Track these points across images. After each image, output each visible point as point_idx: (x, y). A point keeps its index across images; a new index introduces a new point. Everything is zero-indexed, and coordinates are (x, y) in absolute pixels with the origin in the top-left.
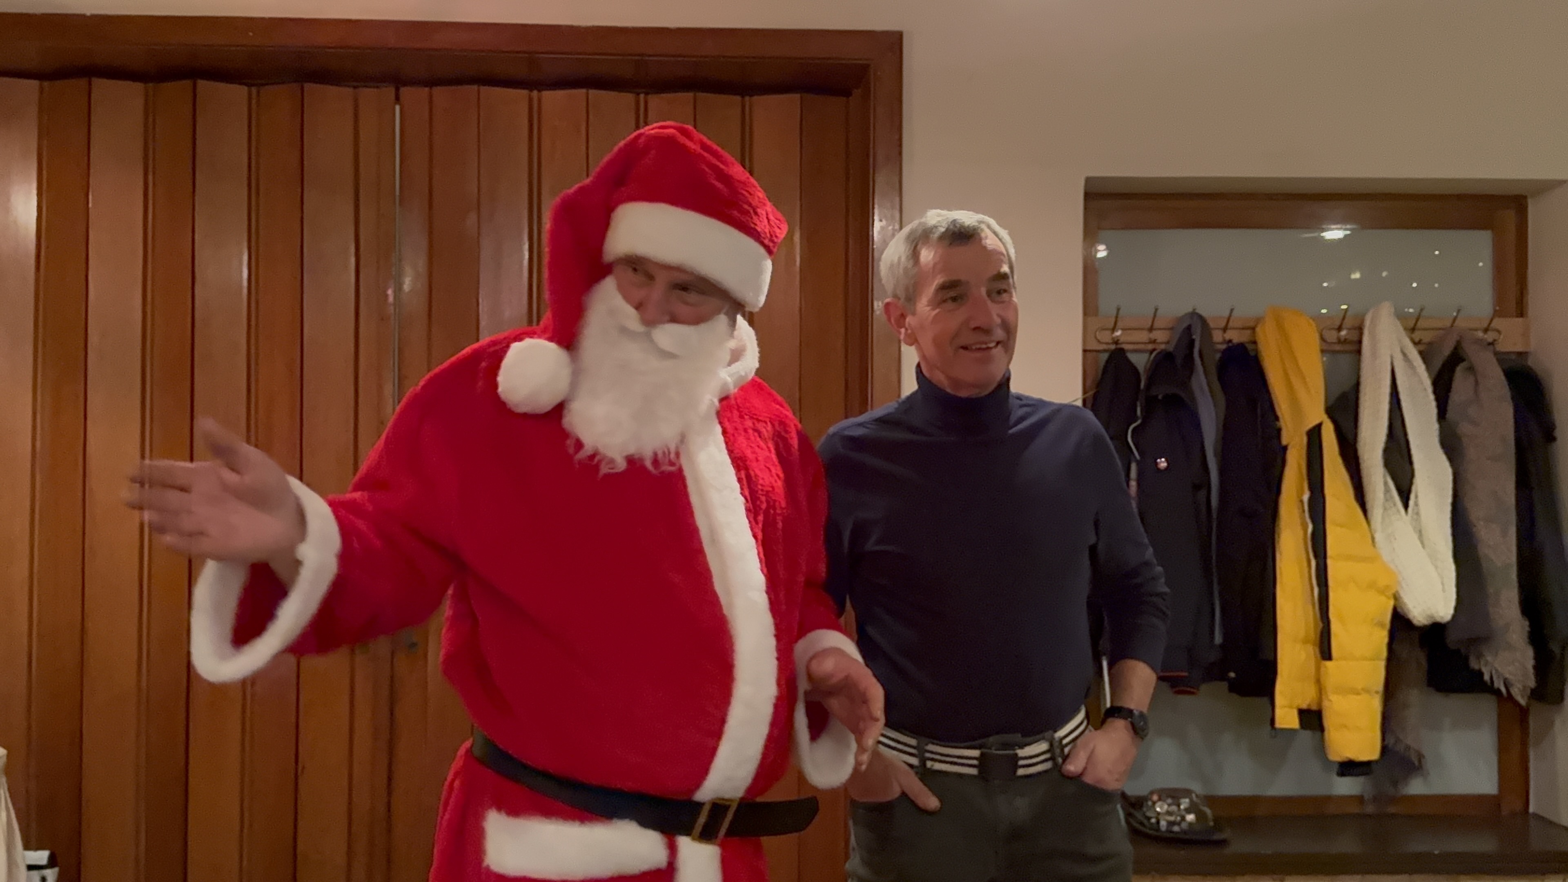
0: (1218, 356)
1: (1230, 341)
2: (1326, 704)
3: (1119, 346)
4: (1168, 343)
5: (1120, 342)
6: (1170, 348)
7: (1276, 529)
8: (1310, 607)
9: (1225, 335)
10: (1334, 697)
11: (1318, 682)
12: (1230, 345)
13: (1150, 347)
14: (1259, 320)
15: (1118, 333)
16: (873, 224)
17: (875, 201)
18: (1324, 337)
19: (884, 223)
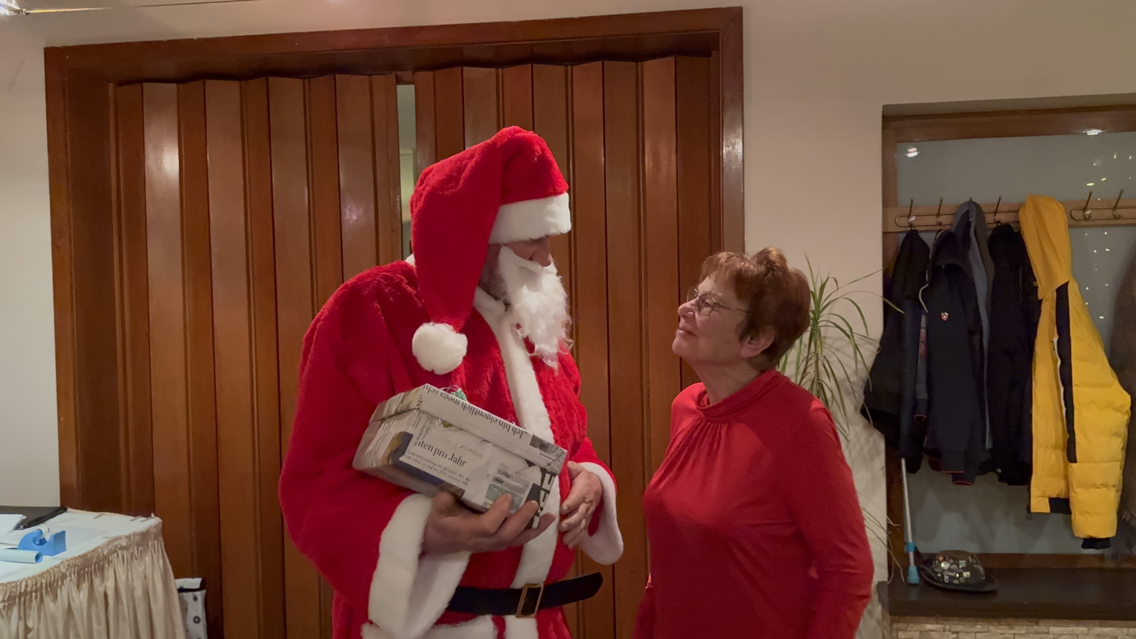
0: (989, 233)
1: (999, 222)
2: (1072, 494)
3: (913, 229)
4: (951, 225)
5: (913, 225)
6: (953, 230)
7: (1033, 363)
8: (1060, 421)
9: (995, 218)
10: (1078, 490)
11: (1066, 478)
12: (999, 224)
13: (938, 228)
14: (1022, 205)
15: (913, 218)
16: (723, 150)
17: (724, 132)
18: (1073, 216)
19: (730, 148)
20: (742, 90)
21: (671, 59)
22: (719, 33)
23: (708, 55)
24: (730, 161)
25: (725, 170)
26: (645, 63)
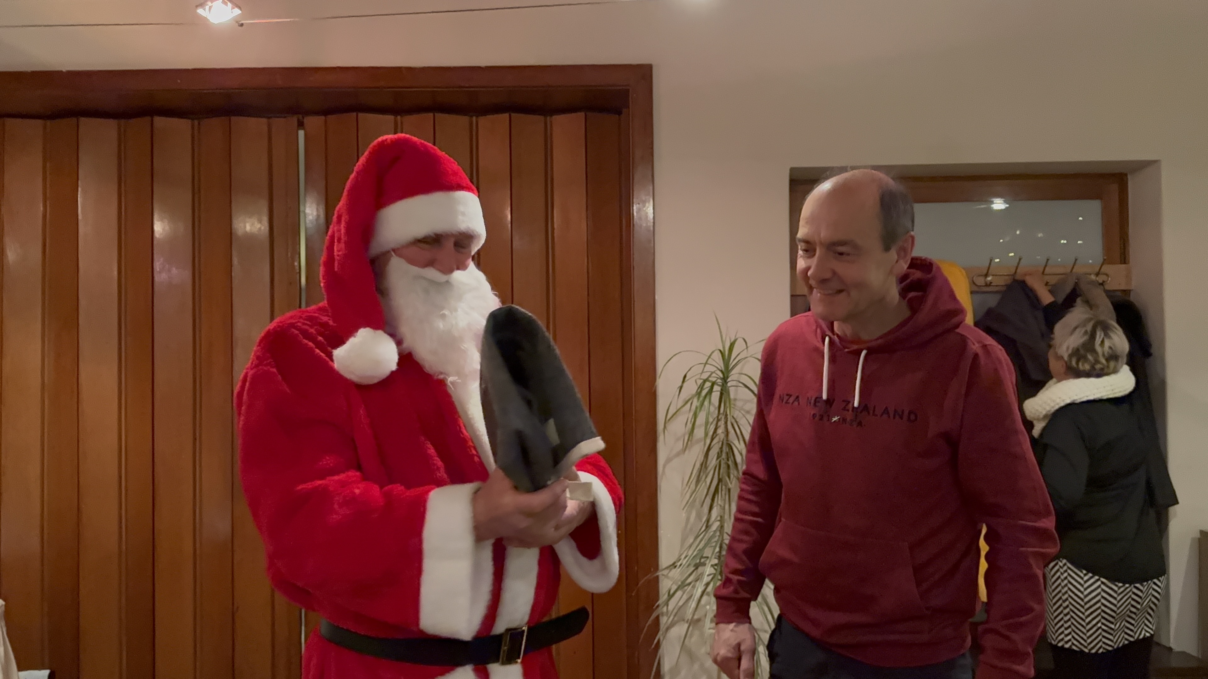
16: (633, 206)
17: (635, 189)
18: (975, 281)
19: (641, 205)
20: (652, 148)
21: (582, 114)
22: (629, 89)
23: (619, 113)
24: (640, 219)
25: (636, 228)
26: (554, 117)
